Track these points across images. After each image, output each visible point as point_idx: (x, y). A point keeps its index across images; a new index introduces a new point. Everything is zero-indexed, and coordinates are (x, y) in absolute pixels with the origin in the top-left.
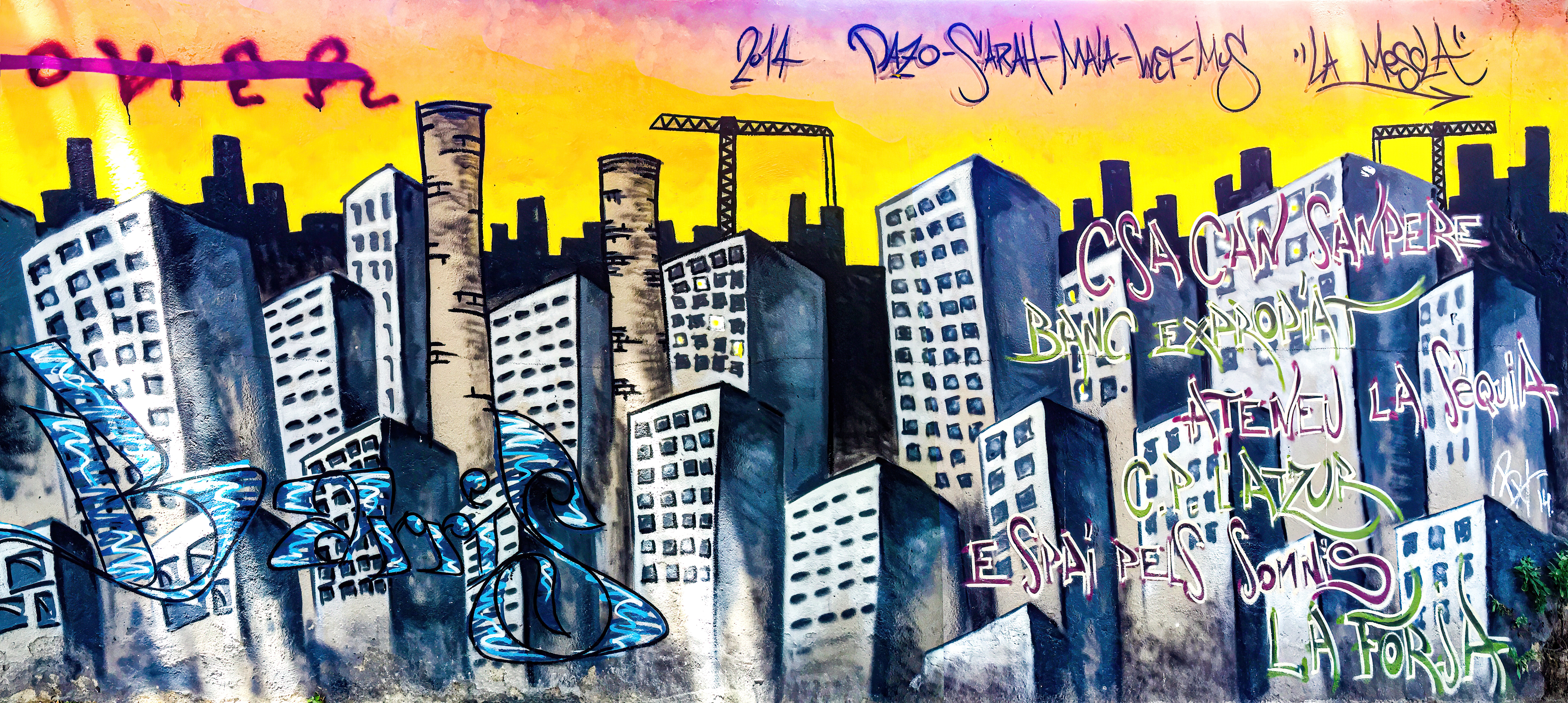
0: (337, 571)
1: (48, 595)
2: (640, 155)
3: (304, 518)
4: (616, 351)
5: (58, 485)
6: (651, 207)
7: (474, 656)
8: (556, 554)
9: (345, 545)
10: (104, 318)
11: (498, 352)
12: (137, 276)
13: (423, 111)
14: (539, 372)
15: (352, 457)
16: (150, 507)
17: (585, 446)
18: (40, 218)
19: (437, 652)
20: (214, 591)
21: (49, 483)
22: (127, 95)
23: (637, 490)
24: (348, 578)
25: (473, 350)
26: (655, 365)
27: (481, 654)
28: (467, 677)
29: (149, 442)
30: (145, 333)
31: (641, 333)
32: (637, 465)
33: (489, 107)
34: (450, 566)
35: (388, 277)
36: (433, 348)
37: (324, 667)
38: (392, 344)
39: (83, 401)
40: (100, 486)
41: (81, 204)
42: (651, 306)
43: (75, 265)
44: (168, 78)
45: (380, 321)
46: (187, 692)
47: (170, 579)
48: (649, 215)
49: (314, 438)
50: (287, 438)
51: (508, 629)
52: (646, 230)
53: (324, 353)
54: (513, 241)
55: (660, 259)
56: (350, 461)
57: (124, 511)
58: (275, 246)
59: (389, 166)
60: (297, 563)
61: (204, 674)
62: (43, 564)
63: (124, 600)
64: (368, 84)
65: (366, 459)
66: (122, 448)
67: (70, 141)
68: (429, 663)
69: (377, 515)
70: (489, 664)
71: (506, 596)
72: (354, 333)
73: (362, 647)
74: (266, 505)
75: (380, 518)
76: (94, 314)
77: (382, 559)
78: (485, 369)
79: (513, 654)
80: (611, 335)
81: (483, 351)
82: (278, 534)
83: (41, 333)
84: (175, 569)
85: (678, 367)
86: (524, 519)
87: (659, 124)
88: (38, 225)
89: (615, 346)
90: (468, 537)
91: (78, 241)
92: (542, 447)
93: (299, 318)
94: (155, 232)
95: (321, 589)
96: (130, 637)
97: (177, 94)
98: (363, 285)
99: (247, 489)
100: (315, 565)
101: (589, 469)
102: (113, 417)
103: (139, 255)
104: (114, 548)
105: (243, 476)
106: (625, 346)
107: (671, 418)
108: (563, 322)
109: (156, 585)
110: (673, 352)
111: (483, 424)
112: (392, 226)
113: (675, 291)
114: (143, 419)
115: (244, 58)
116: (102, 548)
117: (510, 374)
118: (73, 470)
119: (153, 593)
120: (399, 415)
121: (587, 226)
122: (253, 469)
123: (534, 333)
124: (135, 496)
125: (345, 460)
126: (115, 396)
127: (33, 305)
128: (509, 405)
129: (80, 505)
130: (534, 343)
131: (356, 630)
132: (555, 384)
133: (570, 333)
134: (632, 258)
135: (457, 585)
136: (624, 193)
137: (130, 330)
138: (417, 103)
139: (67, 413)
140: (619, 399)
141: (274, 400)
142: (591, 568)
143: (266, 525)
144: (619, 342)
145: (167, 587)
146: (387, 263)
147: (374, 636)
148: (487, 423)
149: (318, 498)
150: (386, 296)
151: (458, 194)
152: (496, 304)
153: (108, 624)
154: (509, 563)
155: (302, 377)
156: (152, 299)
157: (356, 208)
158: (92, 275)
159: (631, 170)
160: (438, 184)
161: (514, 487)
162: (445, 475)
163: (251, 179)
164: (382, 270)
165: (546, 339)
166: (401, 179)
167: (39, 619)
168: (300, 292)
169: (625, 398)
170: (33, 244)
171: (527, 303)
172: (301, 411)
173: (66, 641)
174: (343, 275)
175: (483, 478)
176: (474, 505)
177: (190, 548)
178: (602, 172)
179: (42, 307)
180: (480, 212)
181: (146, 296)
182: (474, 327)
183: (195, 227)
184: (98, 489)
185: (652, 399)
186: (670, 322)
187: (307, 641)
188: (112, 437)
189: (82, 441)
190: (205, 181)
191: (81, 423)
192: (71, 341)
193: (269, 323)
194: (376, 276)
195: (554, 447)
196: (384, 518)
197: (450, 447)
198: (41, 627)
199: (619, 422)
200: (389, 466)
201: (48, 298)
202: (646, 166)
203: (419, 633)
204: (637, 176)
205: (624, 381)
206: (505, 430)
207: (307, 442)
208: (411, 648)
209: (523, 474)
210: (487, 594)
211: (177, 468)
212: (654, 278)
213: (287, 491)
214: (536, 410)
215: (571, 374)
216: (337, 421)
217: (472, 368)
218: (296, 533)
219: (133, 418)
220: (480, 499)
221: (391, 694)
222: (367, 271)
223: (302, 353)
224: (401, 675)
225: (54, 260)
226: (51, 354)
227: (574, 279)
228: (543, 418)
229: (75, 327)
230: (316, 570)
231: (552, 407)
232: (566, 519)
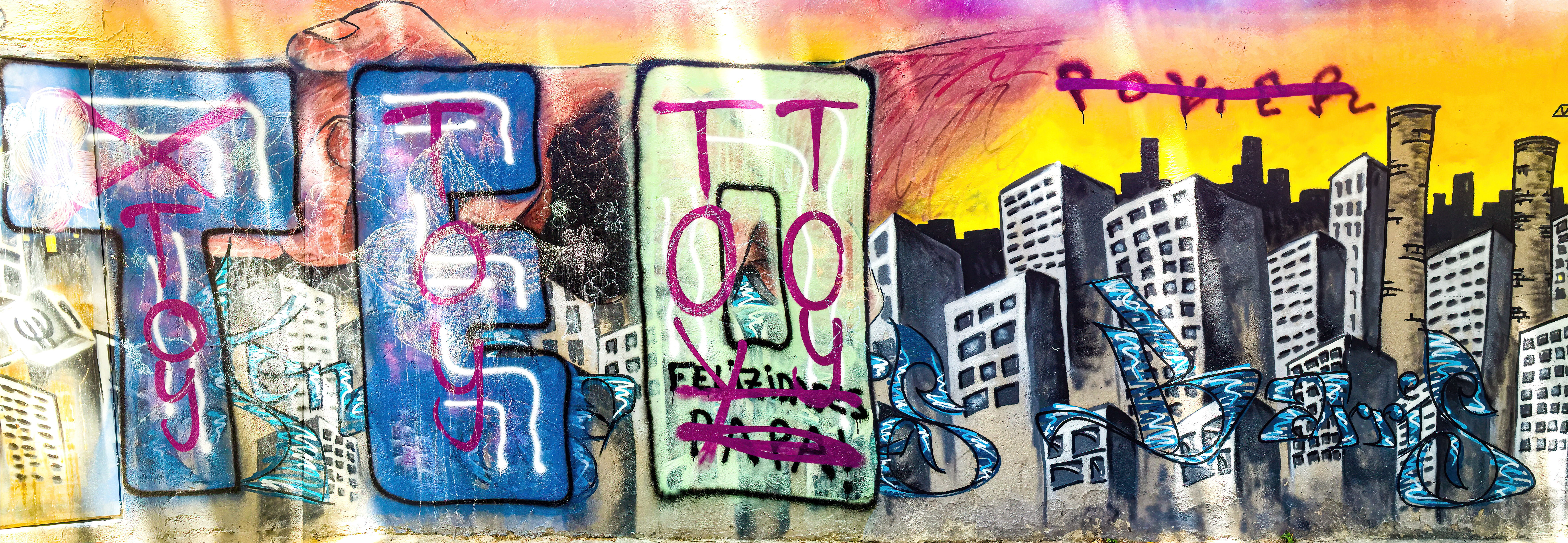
0: (1307, 444)
1: (1100, 459)
2: (1544, 138)
3: (1286, 405)
4: (1515, 286)
5: (1115, 379)
6: (1549, 177)
7: (1400, 504)
8: (1462, 432)
9: (1314, 425)
10: (1157, 263)
11: (1431, 288)
12: (1183, 233)
13: (1392, 113)
14: (1459, 302)
15: (1322, 363)
16: (1178, 396)
17: (1488, 356)
18: (1119, 192)
19: (1374, 501)
20: (1219, 457)
21: (1108, 377)
22: (1186, 110)
23: (1522, 387)
24: (1314, 449)
25: (1413, 287)
26: (1541, 296)
27: (1405, 502)
28: (1394, 518)
29: (1180, 350)
30: (1185, 273)
31: (1533, 273)
32: (1522, 369)
33: (1439, 107)
34: (1387, 441)
35: (1358, 235)
36: (1386, 285)
37: (1293, 513)
38: (1356, 282)
39: (1138, 320)
40: (1145, 381)
41: (1148, 184)
42: (1542, 253)
43: (1140, 224)
44: (1215, 98)
45: (1350, 265)
46: (1194, 531)
47: (1188, 448)
48: (1547, 183)
49: (1297, 349)
50: (1278, 348)
51: (1425, 485)
52: (1544, 195)
53: (1308, 288)
54: (1448, 206)
55: (1551, 217)
56: (1321, 365)
57: (1160, 399)
58: (1280, 212)
59: (1365, 154)
60: (1279, 438)
61: (1207, 518)
62: (1099, 436)
63: (1155, 463)
64: (1355, 96)
65: (1332, 364)
66: (1162, 353)
67: (1143, 140)
68: (1367, 510)
69: (1337, 405)
70: (1410, 509)
71: (1425, 462)
72: (1330, 274)
73: (1321, 498)
74: (1260, 396)
75: (1339, 406)
76: (1150, 259)
77: (1340, 434)
78: (1421, 300)
79: (1427, 502)
80: (1512, 275)
81: (1421, 287)
82: (1267, 417)
83: (1112, 271)
84: (1192, 441)
85: (1557, 298)
86: (1441, 409)
87: (1559, 113)
88: (1116, 196)
89: (1515, 283)
90: (1401, 420)
91: (1143, 208)
92: (1458, 357)
93: (1293, 263)
94: (1197, 203)
95: (1295, 456)
96: (1157, 491)
97: (1220, 109)
98: (1339, 240)
99: (1248, 384)
100: (1291, 439)
101: (1489, 373)
102: (1158, 331)
103: (1185, 219)
104: (1151, 425)
105: (1245, 375)
106: (1521, 283)
107: (1549, 336)
108: (1480, 266)
109: (1178, 452)
110: (1554, 287)
111: (1417, 340)
112: (1363, 197)
113: (1561, 241)
114: (1178, 333)
115: (1269, 83)
116: (1142, 425)
117: (1439, 304)
118: (1126, 369)
119: (1176, 458)
120: (1358, 334)
121: (1502, 194)
122: (1252, 370)
123: (1458, 274)
124: (1169, 388)
125: (1317, 365)
126: (1160, 317)
127: (1108, 251)
128: (1436, 326)
129: (1129, 393)
130: (1457, 282)
131: (1317, 486)
132: (1470, 311)
133: (1483, 273)
134: (1532, 216)
135: (1391, 453)
136: (1531, 167)
137: (1174, 271)
138: (1388, 107)
139: (1125, 328)
140: (1514, 322)
141: (1271, 321)
142: (1486, 443)
143: (1259, 410)
144: (1517, 279)
145: (1185, 454)
146: (1357, 224)
147: (1330, 490)
148: (1419, 339)
149: (1297, 391)
150: (1355, 248)
151: (1412, 173)
152: (1432, 253)
153: (1142, 481)
154: (1428, 439)
155: (1292, 305)
156: (1191, 249)
157: (1339, 185)
158: (1151, 232)
159: (1537, 149)
160: (1398, 166)
161: (1435, 385)
162: (1388, 377)
163: (1266, 167)
164: (1353, 229)
165: (1467, 278)
166: (1372, 163)
167: (1092, 477)
168: (1295, 245)
169: (1519, 321)
170: (1112, 209)
171: (1455, 252)
172: (1289, 329)
173: (1110, 493)
174: (1325, 232)
175: (1414, 378)
176: (1407, 398)
177: (1204, 426)
178: (1516, 151)
179: (1114, 253)
180: (1426, 186)
181: (1188, 247)
182: (1415, 270)
183: (1225, 200)
184: (1143, 382)
185: (1537, 322)
186: (1555, 264)
187: (1282, 494)
188: (1155, 346)
189: (1134, 348)
190: (1235, 168)
191: (1135, 335)
192: (1133, 277)
193: (1271, 267)
194: (1349, 233)
195: (1466, 357)
196: (1343, 407)
197: (1392, 357)
198: (1093, 483)
199: (1513, 338)
200: (1349, 369)
201: (1119, 247)
202: (1548, 146)
203: (1363, 488)
204: (1541, 154)
205: (1519, 308)
206: (1432, 344)
207: (1292, 352)
208: (1356, 499)
209: (1442, 376)
210: (1412, 460)
211: (1198, 371)
212: (1546, 232)
213: (1275, 386)
214: (1455, 330)
215: (1482, 304)
216: (1314, 337)
217: (1412, 300)
218: (1280, 416)
219: (1172, 333)
220: (1411, 394)
221: (1339, 531)
222: (1343, 230)
223: (1293, 289)
224: (1347, 517)
225: (1126, 221)
226: (1118, 286)
227: (1489, 234)
228: (1459, 336)
229: (1136, 268)
230: (1292, 443)
231: (1467, 328)
232: (1470, 408)
